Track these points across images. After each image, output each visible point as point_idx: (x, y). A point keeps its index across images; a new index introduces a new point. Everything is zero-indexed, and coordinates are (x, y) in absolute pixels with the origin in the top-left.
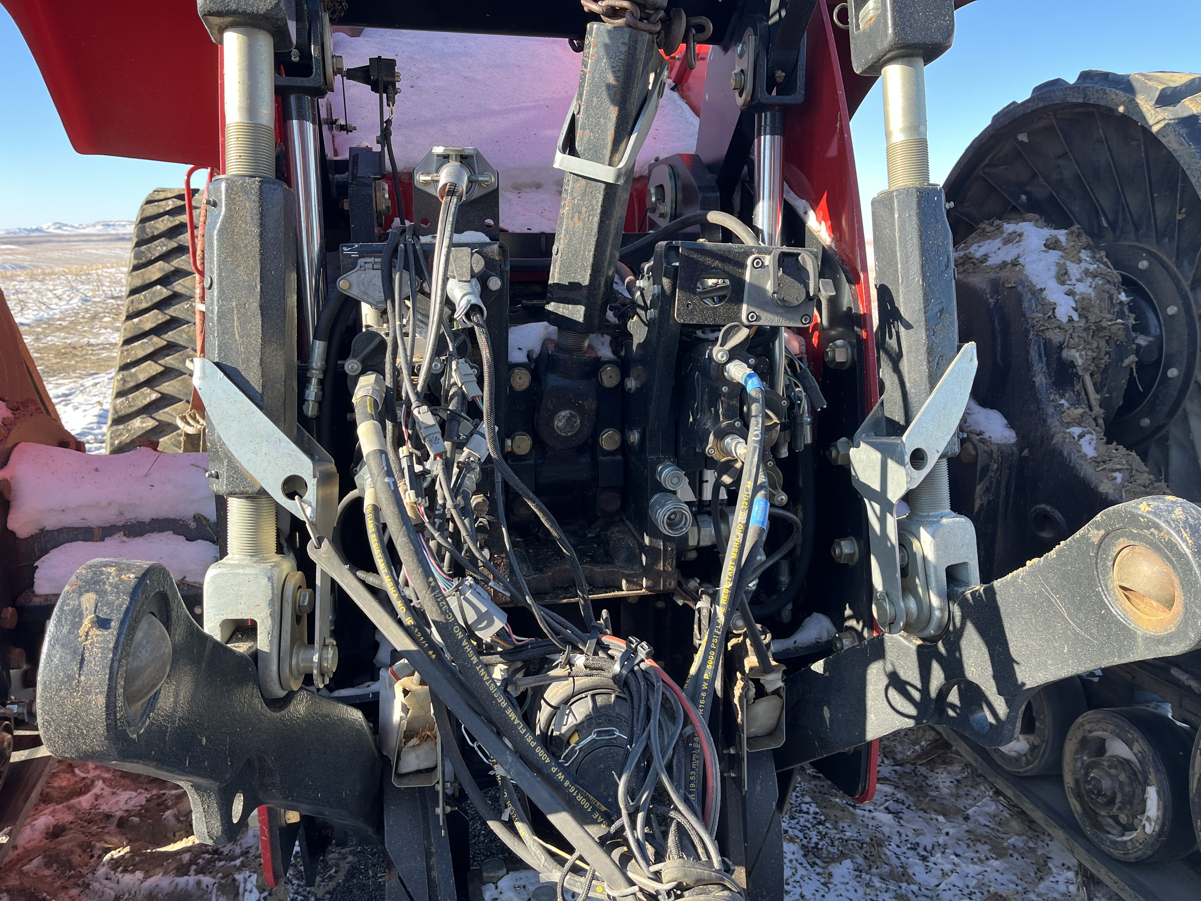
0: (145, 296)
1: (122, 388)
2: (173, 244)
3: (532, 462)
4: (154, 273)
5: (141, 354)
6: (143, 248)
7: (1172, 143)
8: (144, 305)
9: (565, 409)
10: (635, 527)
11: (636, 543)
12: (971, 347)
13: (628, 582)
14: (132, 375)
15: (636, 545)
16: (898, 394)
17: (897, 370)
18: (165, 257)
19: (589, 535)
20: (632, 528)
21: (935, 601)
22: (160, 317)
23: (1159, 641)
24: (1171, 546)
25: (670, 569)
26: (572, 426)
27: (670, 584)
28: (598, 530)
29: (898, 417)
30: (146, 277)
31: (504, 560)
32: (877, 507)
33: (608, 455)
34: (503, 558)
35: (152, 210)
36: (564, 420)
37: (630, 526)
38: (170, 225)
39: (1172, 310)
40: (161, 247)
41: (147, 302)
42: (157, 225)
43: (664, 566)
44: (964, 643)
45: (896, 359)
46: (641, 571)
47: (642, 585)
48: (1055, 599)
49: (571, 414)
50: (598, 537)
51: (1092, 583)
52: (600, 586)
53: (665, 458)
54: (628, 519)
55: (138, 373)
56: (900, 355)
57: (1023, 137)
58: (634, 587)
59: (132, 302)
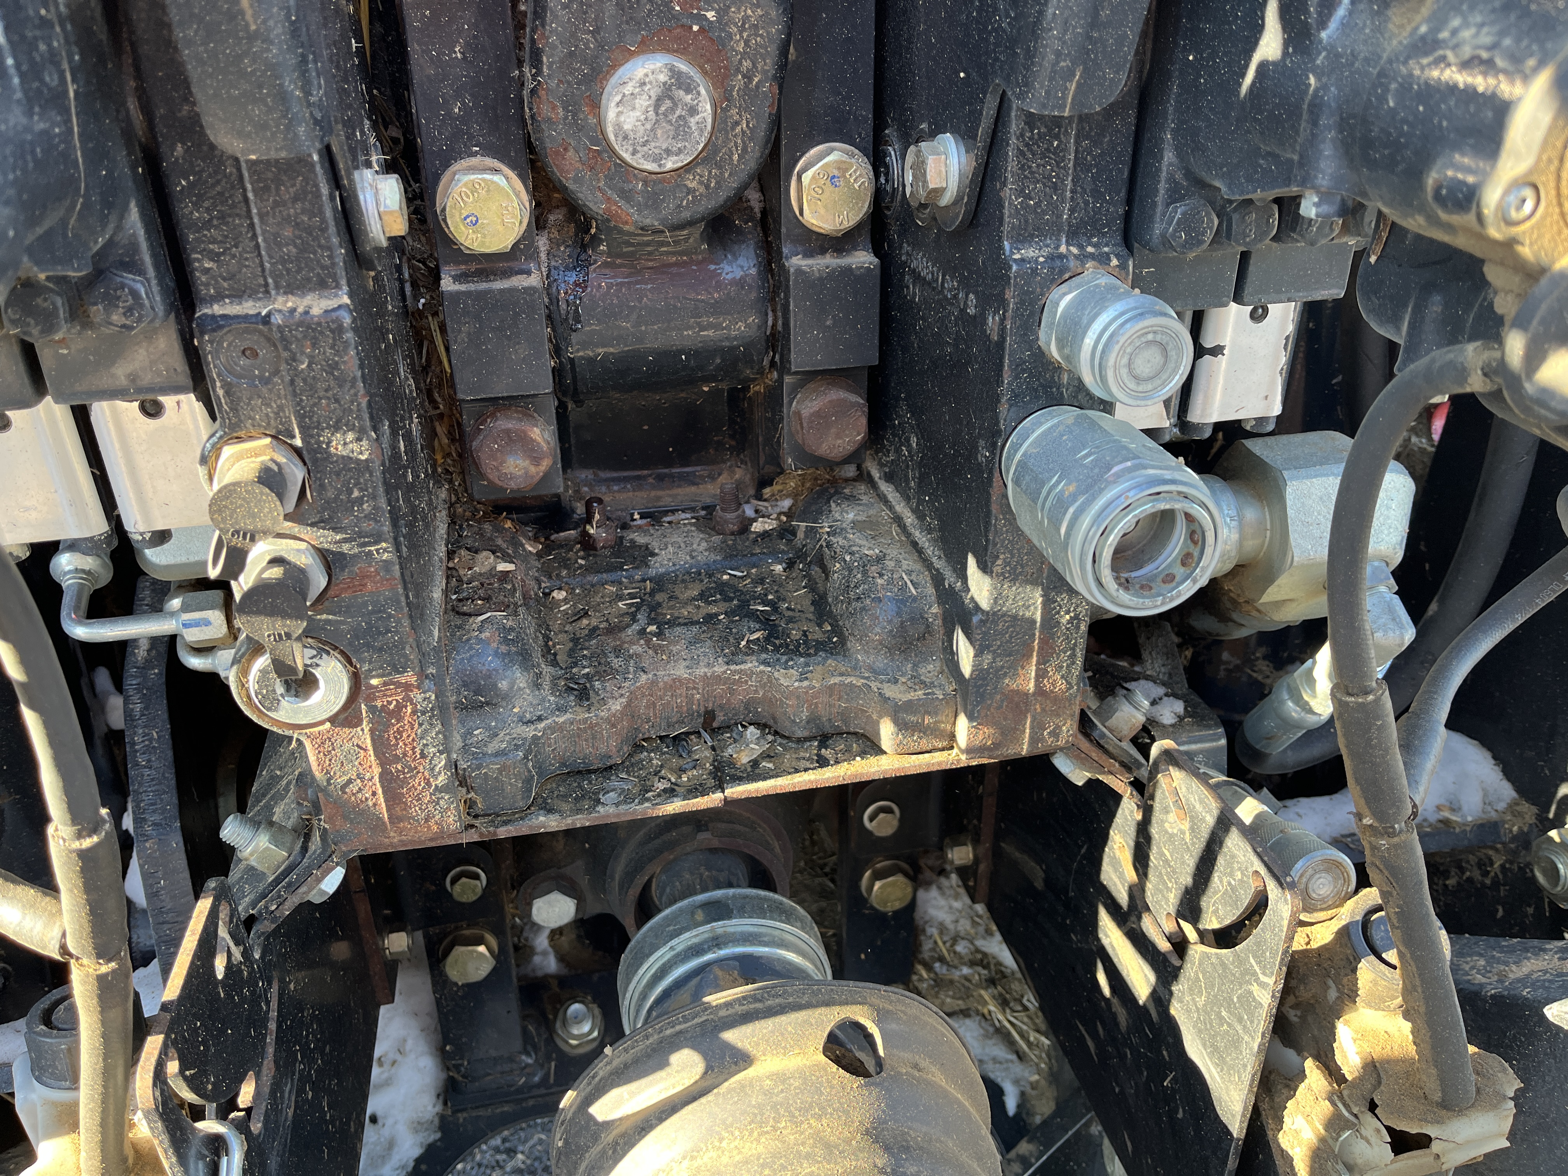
3: (534, 280)
9: (645, 47)
10: (921, 517)
11: (925, 578)
13: (902, 726)
15: (930, 590)
19: (757, 527)
20: (909, 519)
25: (1061, 685)
26: (681, 129)
27: (1055, 734)
28: (787, 503)
31: (417, 696)
33: (823, 251)
34: (407, 687)
36: (643, 102)
37: (901, 508)
43: (1041, 675)
46: (950, 688)
47: (952, 737)
49: (675, 73)
50: (786, 532)
52: (800, 733)
53: (1083, 257)
54: (889, 478)
58: (925, 744)
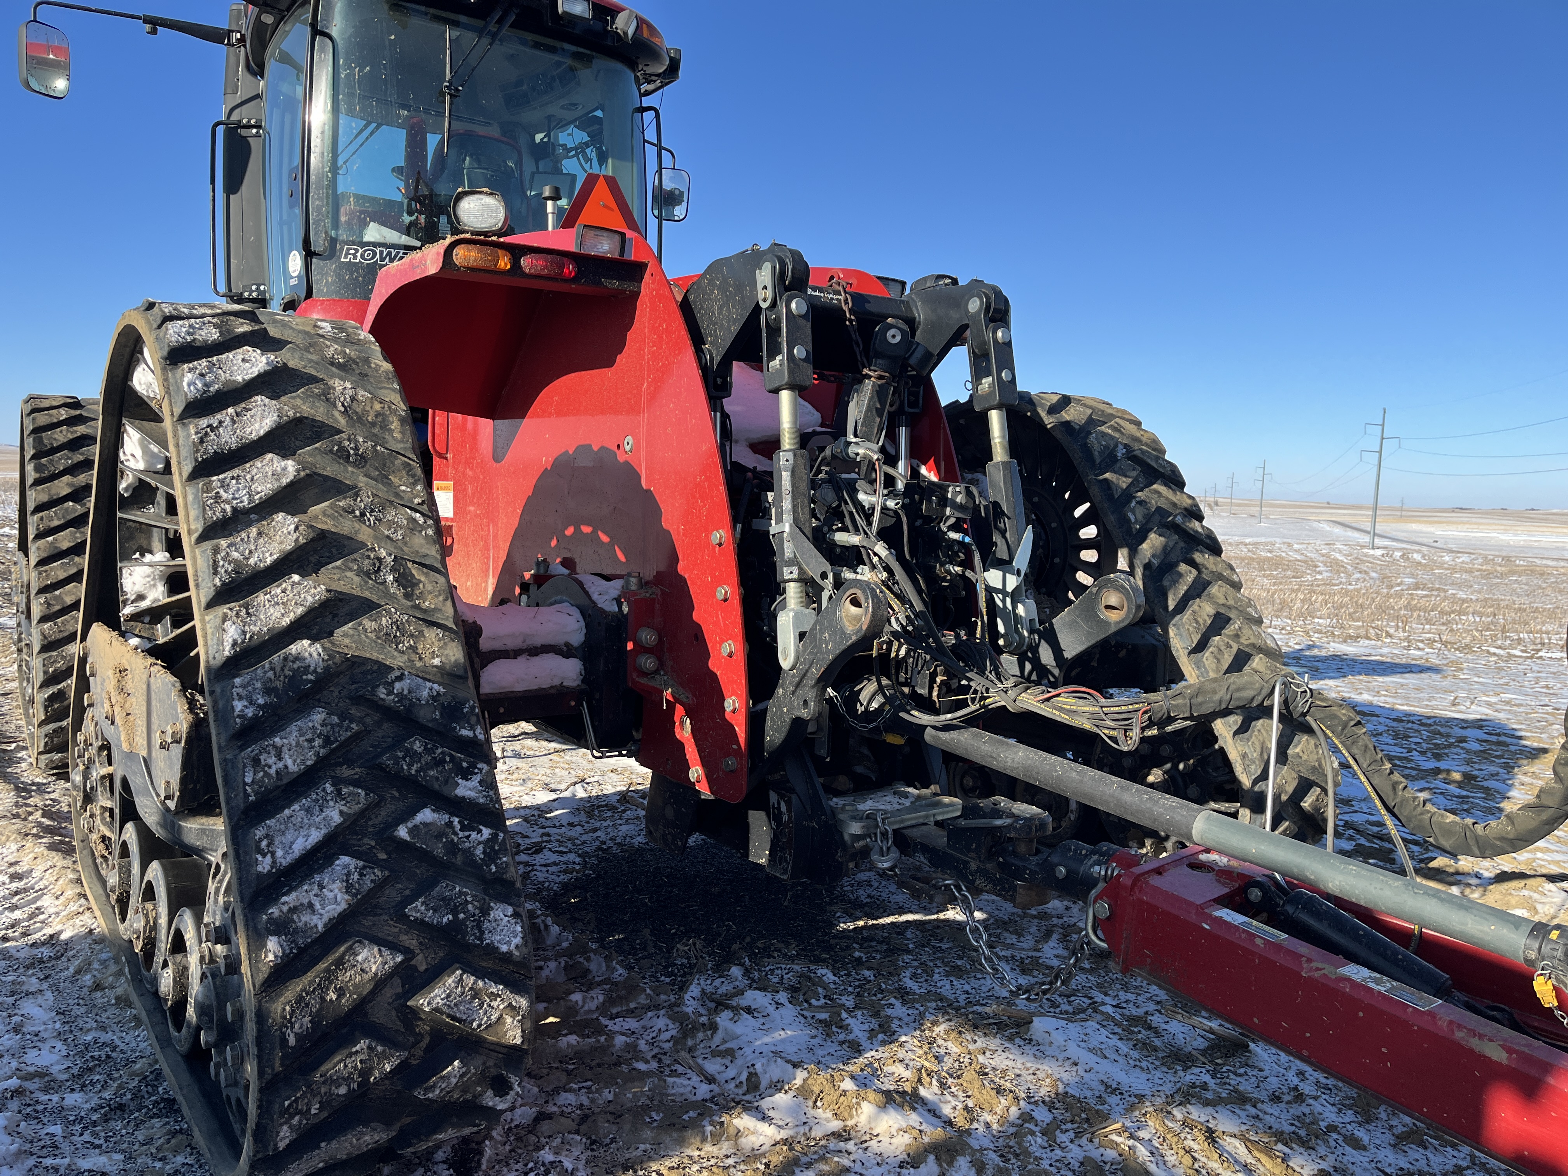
0: (55, 512)
1: (47, 612)
2: (79, 457)
4: (62, 488)
5: (62, 575)
6: (44, 461)
7: (1058, 435)
8: (56, 523)
12: (1030, 527)
14: (56, 598)
16: (1005, 547)
17: (1004, 537)
18: (71, 470)
21: (1026, 634)
22: (78, 535)
23: (1119, 622)
24: (1123, 587)
29: (1006, 557)
30: (53, 492)
32: (1001, 596)
35: (43, 419)
38: (70, 436)
39: (1054, 525)
40: (63, 460)
41: (59, 519)
42: (56, 436)
44: (1041, 650)
45: (1003, 533)
48: (1079, 620)
51: (1093, 609)
55: (63, 596)
56: (1006, 530)
57: (962, 421)
59: (42, 519)
